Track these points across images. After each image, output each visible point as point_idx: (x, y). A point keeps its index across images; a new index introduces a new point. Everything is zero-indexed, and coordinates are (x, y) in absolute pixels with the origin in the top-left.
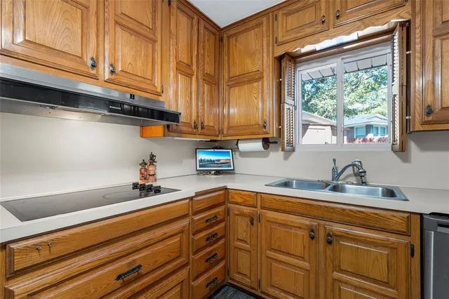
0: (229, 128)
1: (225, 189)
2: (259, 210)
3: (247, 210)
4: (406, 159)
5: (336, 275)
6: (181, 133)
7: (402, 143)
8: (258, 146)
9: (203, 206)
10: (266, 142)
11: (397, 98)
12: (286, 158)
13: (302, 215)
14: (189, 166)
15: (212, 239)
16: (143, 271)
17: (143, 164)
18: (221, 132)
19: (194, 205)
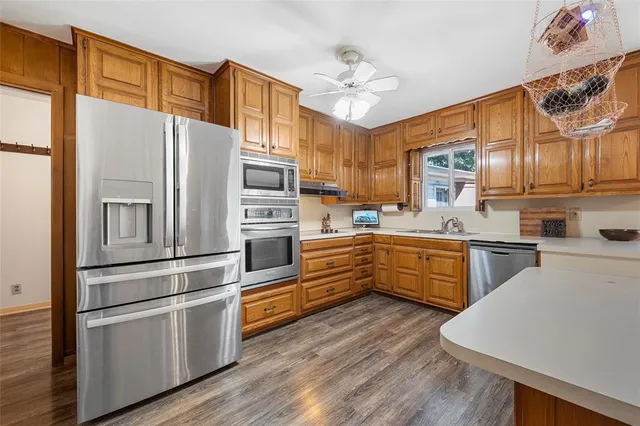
0: (375, 196)
1: (372, 234)
2: (392, 246)
3: (385, 246)
4: (486, 216)
5: (432, 276)
6: (345, 201)
8: (395, 208)
9: (359, 242)
10: (401, 206)
12: (415, 216)
13: (416, 246)
14: (348, 222)
15: (365, 262)
16: (335, 265)
17: (324, 219)
18: (369, 199)
19: (355, 241)
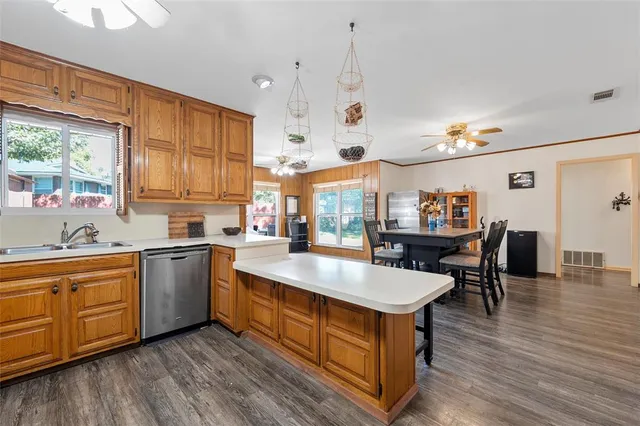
4: (127, 221)
5: (83, 313)
7: (126, 210)
11: (122, 176)
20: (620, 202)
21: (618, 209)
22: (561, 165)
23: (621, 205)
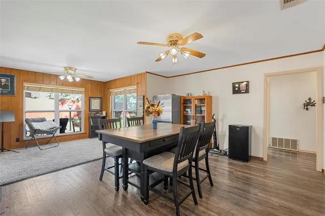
20: (309, 104)
21: (307, 109)
22: (267, 76)
23: (309, 107)
